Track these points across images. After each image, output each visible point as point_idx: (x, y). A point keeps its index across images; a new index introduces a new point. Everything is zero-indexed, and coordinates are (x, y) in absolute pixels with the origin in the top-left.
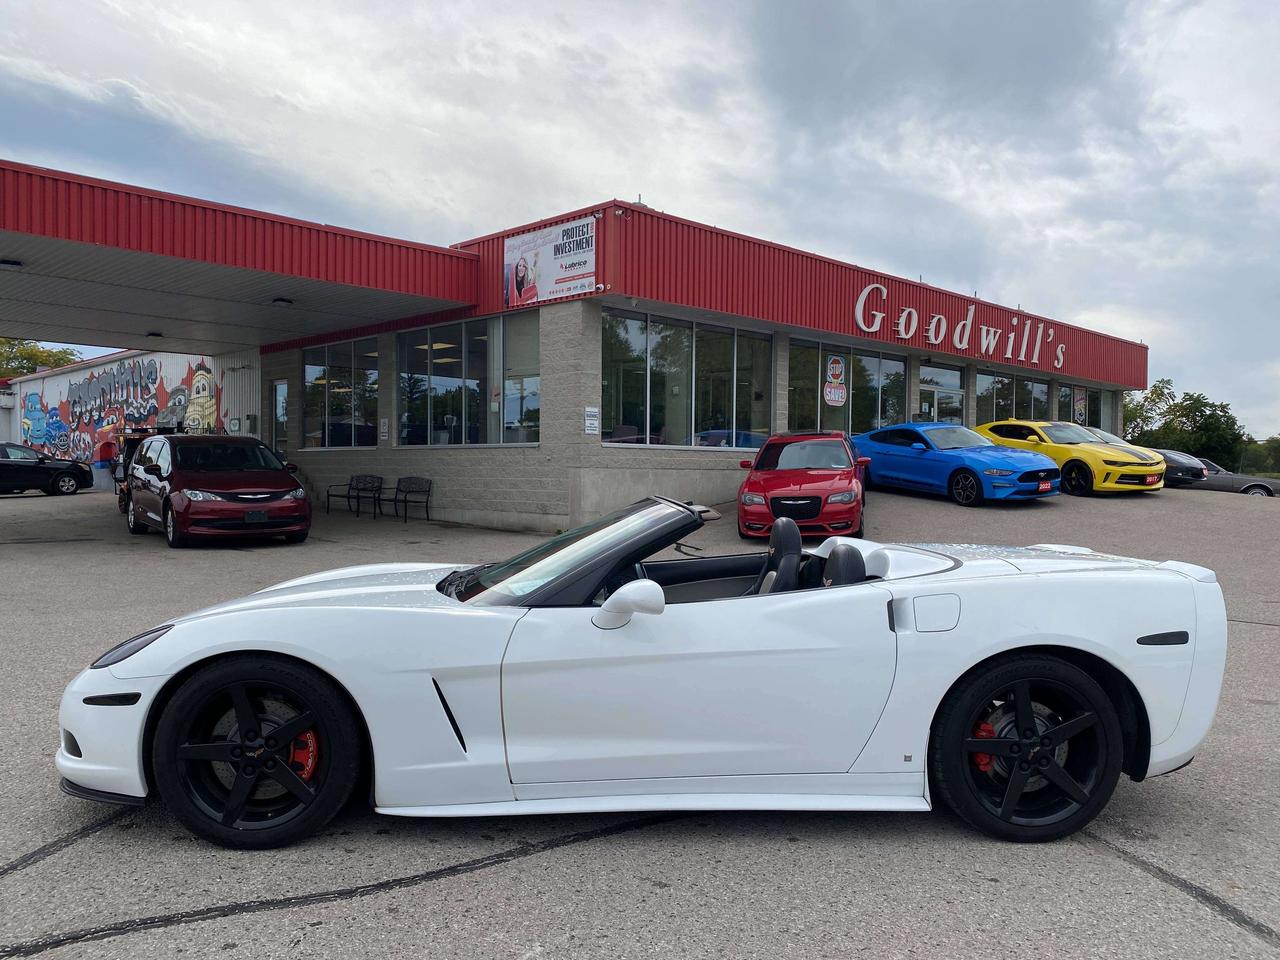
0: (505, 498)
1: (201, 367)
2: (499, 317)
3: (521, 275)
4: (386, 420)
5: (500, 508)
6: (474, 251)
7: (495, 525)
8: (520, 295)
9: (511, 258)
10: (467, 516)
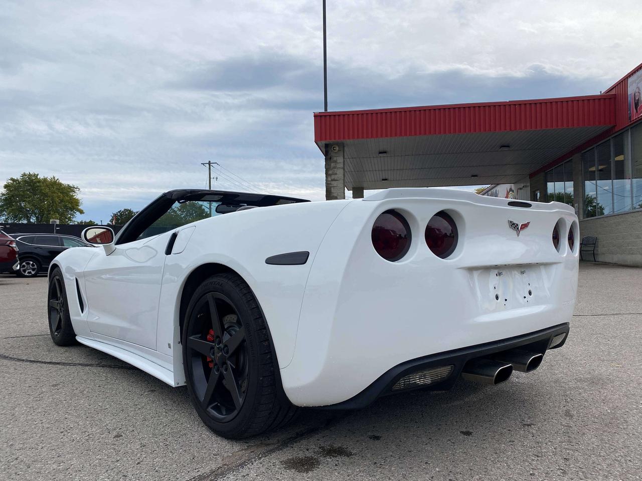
0: (634, 246)
1: (511, 190)
2: (628, 129)
3: (637, 99)
4: (577, 205)
5: (631, 252)
6: (613, 92)
7: (629, 264)
8: (637, 112)
9: (631, 90)
10: (616, 258)
